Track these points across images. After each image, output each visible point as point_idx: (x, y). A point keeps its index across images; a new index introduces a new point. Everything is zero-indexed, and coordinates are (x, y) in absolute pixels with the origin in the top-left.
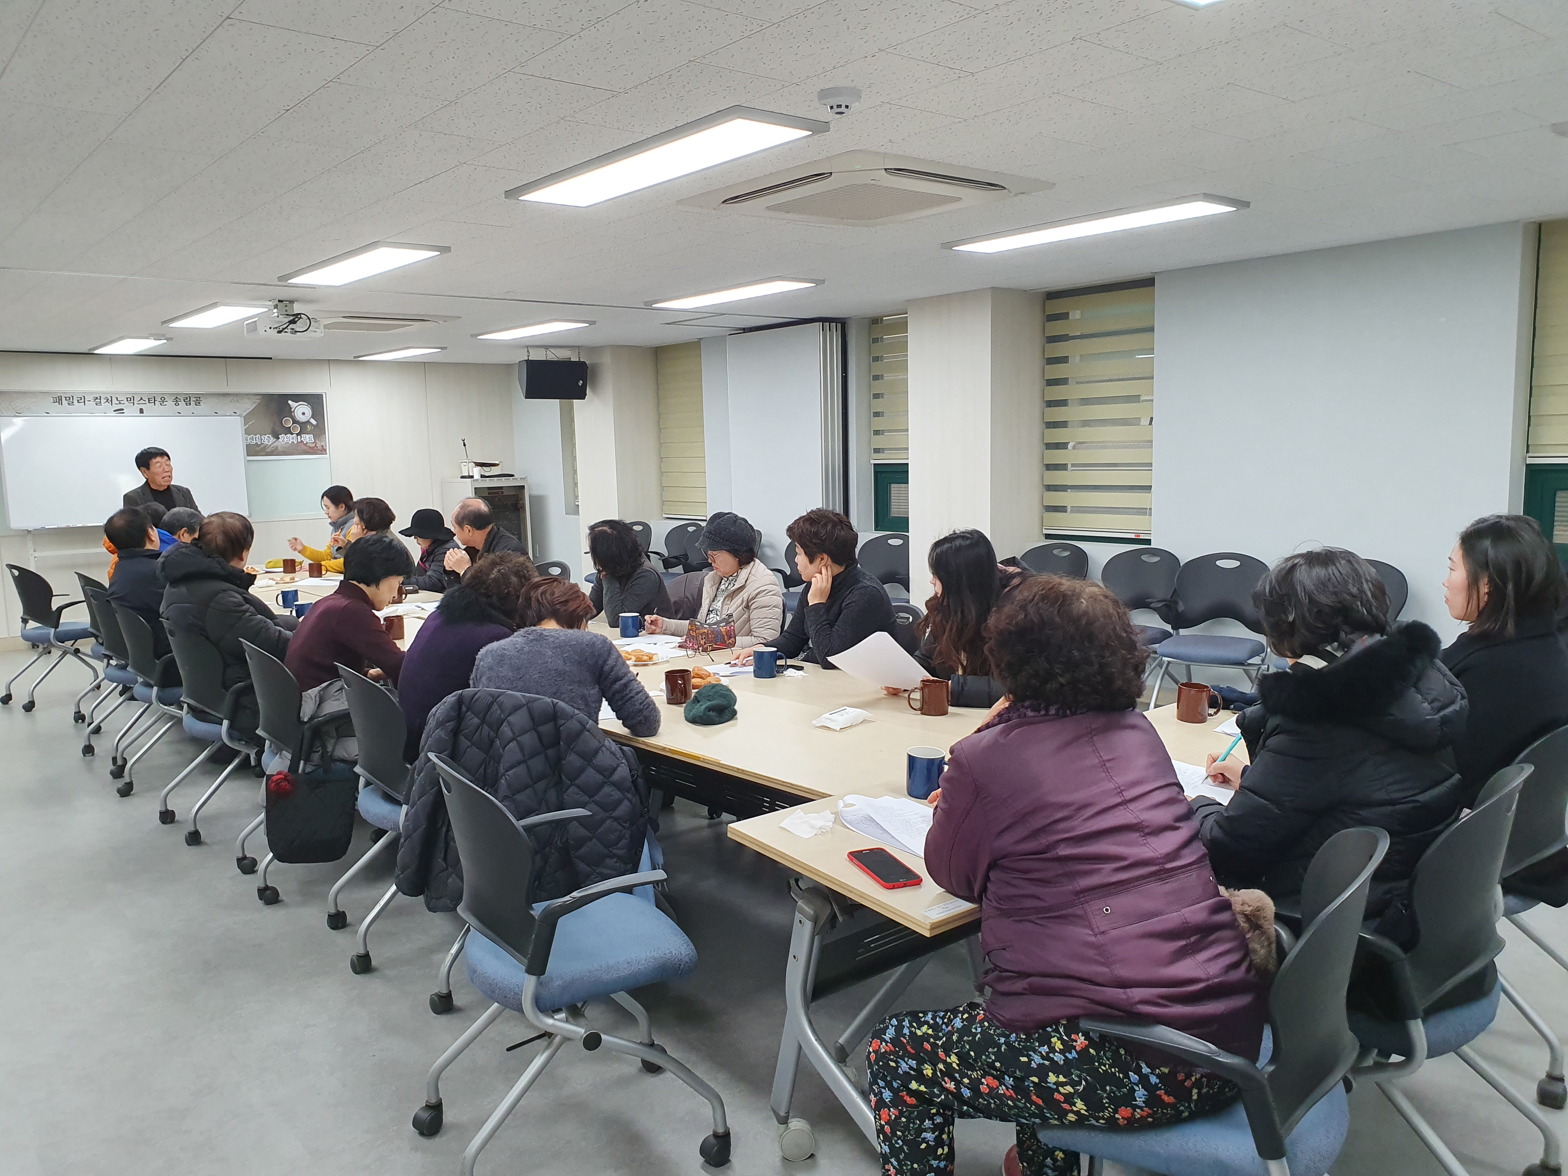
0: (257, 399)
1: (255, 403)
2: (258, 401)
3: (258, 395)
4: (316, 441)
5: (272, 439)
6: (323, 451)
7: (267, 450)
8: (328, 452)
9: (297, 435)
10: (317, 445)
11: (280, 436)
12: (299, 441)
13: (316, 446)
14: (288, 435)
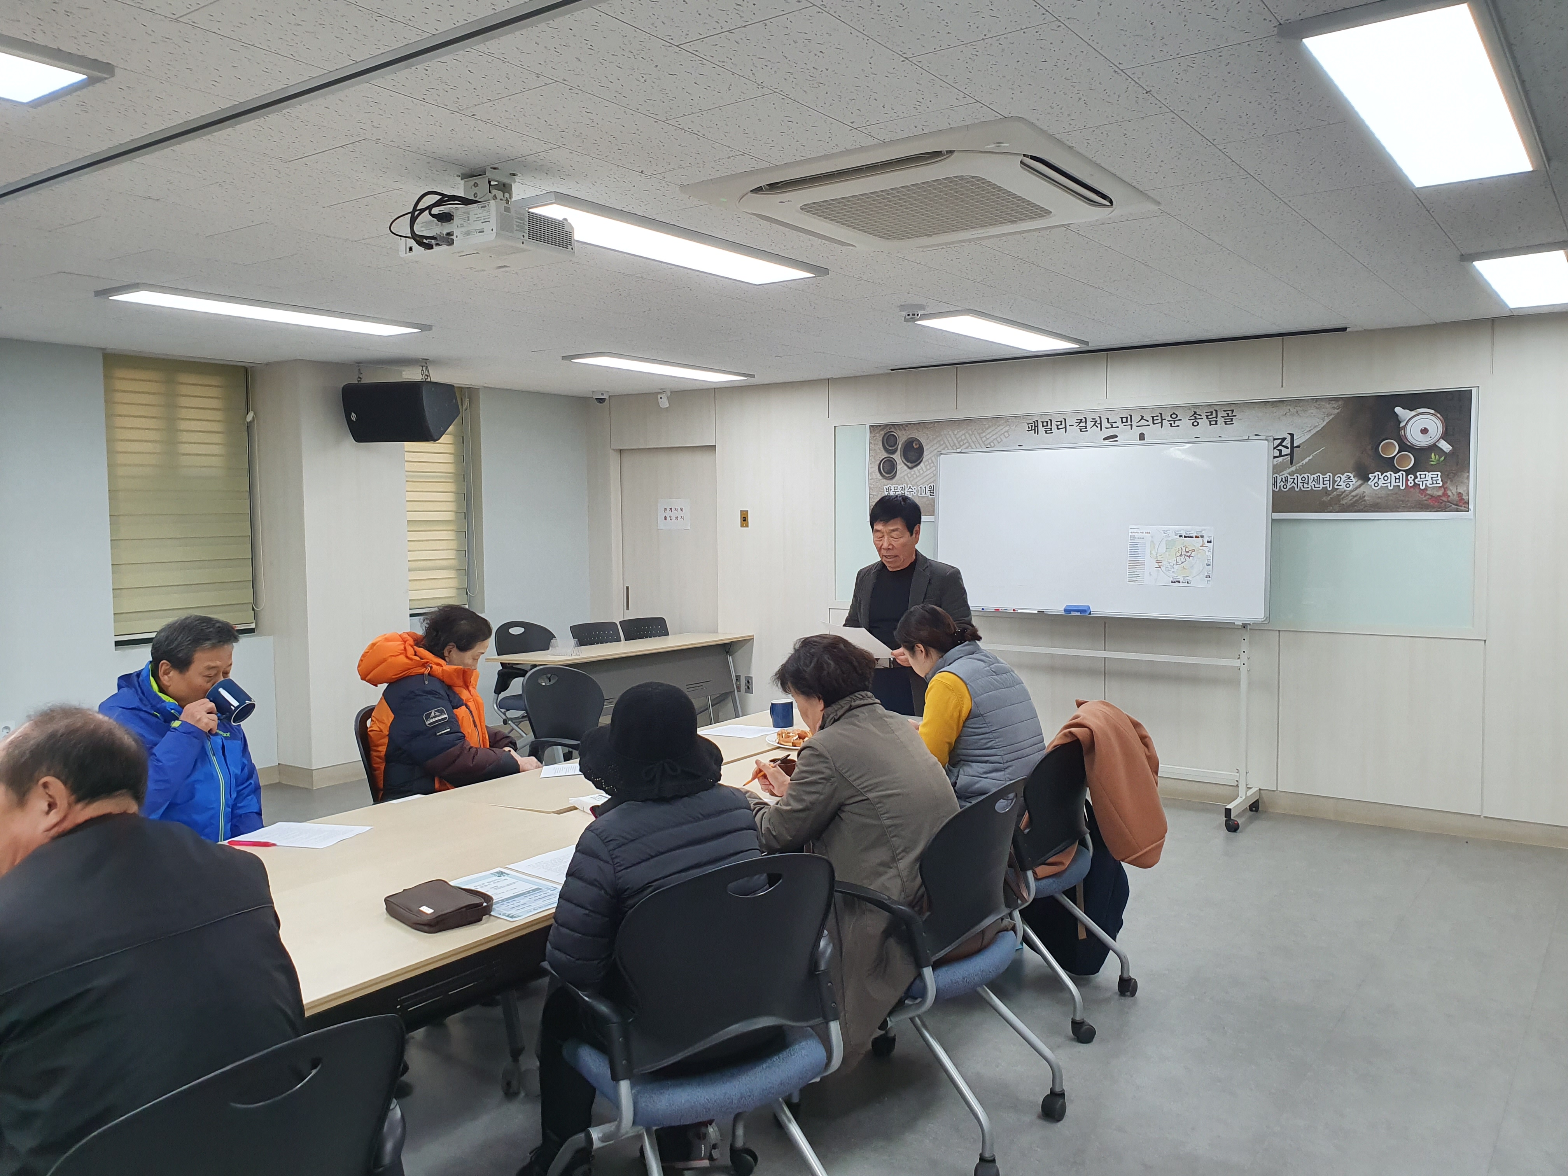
0: (1334, 408)
1: (1328, 415)
2: (1336, 411)
3: (1336, 399)
4: (1448, 484)
5: (1355, 482)
6: (1461, 504)
7: (1344, 502)
8: (1471, 507)
9: (1408, 472)
10: (1450, 493)
11: (1370, 476)
12: (1411, 483)
13: (1445, 494)
14: (1388, 474)
